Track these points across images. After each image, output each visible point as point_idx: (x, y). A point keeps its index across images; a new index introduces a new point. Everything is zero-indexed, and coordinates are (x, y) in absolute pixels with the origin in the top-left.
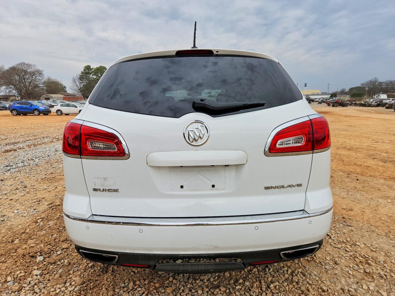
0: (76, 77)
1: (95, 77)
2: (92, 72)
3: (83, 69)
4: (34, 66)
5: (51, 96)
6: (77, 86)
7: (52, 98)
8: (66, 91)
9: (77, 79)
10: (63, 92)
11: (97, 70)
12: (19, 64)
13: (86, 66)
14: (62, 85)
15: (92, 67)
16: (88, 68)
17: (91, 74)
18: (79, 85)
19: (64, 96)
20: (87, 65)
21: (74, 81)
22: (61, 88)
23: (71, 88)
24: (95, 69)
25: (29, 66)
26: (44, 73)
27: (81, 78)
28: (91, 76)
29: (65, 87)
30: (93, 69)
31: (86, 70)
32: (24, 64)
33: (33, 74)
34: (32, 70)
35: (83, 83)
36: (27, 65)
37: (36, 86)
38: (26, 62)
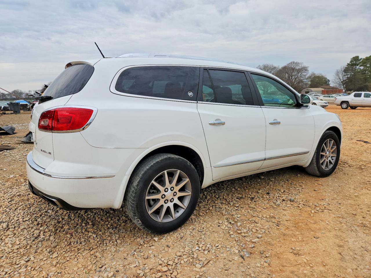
0: (340, 69)
1: (362, 68)
2: (360, 63)
3: (350, 61)
4: (302, 63)
5: (310, 90)
6: (340, 79)
7: (312, 91)
8: (329, 85)
9: (341, 71)
10: (325, 85)
11: (366, 60)
12: (290, 64)
13: (353, 58)
14: (326, 79)
15: (360, 58)
16: (356, 59)
17: (358, 65)
18: (341, 78)
19: (323, 89)
20: (354, 56)
21: (337, 74)
22: (324, 82)
23: (333, 81)
24: (364, 59)
25: (297, 64)
26: (309, 69)
27: (346, 70)
28: (358, 67)
29: (329, 81)
30: (362, 60)
31: (353, 62)
32: (294, 62)
33: (299, 71)
34: (299, 67)
35: (346, 75)
36: (296, 63)
37: (301, 81)
38: (295, 61)
